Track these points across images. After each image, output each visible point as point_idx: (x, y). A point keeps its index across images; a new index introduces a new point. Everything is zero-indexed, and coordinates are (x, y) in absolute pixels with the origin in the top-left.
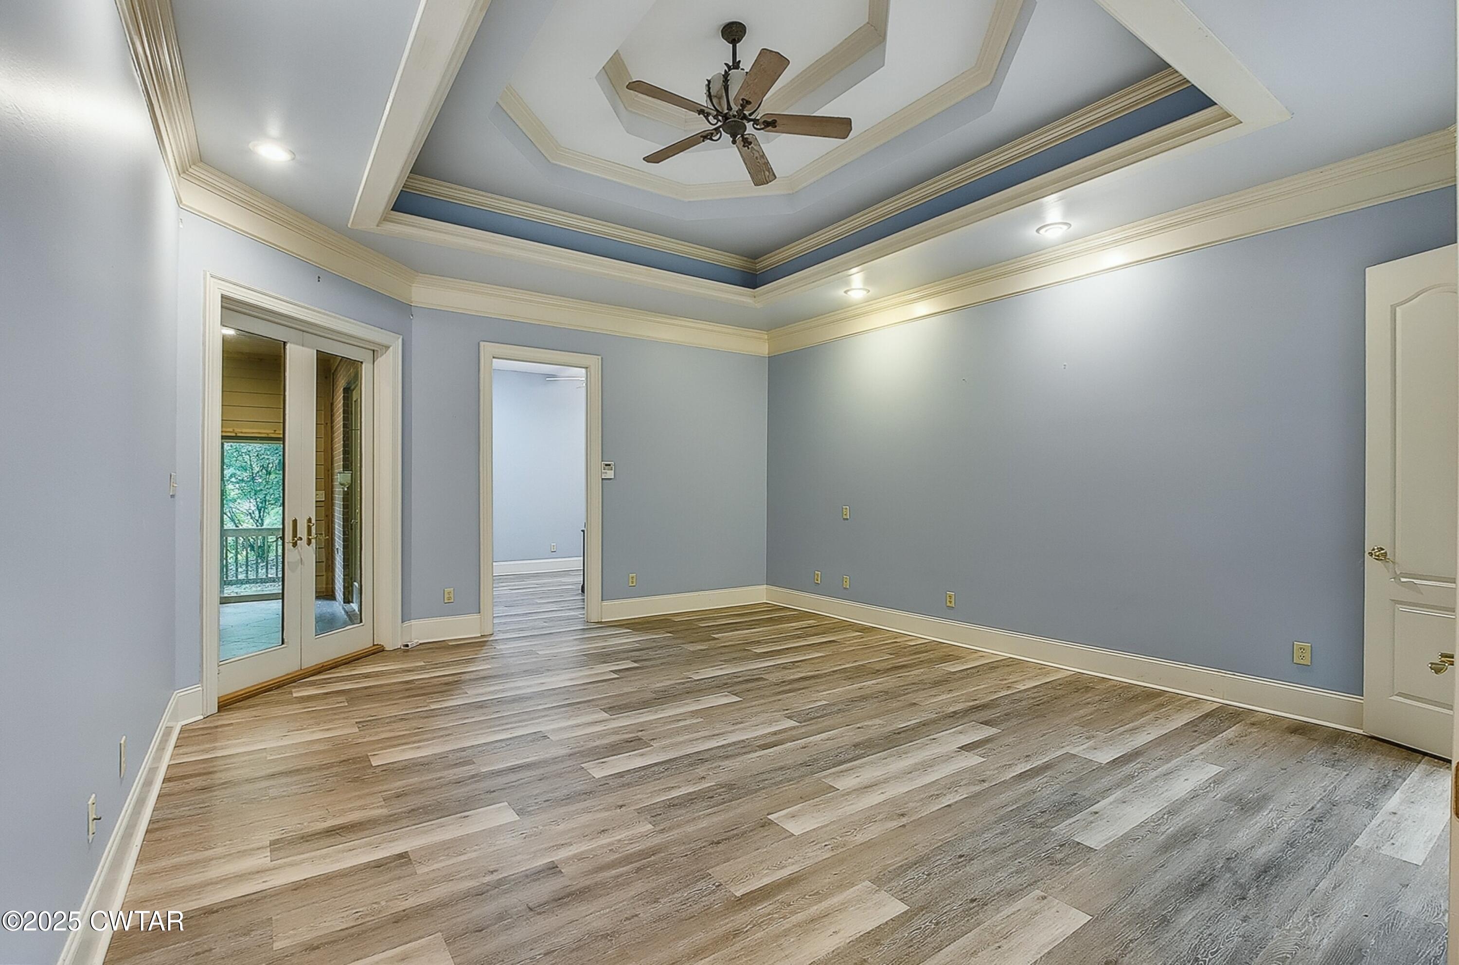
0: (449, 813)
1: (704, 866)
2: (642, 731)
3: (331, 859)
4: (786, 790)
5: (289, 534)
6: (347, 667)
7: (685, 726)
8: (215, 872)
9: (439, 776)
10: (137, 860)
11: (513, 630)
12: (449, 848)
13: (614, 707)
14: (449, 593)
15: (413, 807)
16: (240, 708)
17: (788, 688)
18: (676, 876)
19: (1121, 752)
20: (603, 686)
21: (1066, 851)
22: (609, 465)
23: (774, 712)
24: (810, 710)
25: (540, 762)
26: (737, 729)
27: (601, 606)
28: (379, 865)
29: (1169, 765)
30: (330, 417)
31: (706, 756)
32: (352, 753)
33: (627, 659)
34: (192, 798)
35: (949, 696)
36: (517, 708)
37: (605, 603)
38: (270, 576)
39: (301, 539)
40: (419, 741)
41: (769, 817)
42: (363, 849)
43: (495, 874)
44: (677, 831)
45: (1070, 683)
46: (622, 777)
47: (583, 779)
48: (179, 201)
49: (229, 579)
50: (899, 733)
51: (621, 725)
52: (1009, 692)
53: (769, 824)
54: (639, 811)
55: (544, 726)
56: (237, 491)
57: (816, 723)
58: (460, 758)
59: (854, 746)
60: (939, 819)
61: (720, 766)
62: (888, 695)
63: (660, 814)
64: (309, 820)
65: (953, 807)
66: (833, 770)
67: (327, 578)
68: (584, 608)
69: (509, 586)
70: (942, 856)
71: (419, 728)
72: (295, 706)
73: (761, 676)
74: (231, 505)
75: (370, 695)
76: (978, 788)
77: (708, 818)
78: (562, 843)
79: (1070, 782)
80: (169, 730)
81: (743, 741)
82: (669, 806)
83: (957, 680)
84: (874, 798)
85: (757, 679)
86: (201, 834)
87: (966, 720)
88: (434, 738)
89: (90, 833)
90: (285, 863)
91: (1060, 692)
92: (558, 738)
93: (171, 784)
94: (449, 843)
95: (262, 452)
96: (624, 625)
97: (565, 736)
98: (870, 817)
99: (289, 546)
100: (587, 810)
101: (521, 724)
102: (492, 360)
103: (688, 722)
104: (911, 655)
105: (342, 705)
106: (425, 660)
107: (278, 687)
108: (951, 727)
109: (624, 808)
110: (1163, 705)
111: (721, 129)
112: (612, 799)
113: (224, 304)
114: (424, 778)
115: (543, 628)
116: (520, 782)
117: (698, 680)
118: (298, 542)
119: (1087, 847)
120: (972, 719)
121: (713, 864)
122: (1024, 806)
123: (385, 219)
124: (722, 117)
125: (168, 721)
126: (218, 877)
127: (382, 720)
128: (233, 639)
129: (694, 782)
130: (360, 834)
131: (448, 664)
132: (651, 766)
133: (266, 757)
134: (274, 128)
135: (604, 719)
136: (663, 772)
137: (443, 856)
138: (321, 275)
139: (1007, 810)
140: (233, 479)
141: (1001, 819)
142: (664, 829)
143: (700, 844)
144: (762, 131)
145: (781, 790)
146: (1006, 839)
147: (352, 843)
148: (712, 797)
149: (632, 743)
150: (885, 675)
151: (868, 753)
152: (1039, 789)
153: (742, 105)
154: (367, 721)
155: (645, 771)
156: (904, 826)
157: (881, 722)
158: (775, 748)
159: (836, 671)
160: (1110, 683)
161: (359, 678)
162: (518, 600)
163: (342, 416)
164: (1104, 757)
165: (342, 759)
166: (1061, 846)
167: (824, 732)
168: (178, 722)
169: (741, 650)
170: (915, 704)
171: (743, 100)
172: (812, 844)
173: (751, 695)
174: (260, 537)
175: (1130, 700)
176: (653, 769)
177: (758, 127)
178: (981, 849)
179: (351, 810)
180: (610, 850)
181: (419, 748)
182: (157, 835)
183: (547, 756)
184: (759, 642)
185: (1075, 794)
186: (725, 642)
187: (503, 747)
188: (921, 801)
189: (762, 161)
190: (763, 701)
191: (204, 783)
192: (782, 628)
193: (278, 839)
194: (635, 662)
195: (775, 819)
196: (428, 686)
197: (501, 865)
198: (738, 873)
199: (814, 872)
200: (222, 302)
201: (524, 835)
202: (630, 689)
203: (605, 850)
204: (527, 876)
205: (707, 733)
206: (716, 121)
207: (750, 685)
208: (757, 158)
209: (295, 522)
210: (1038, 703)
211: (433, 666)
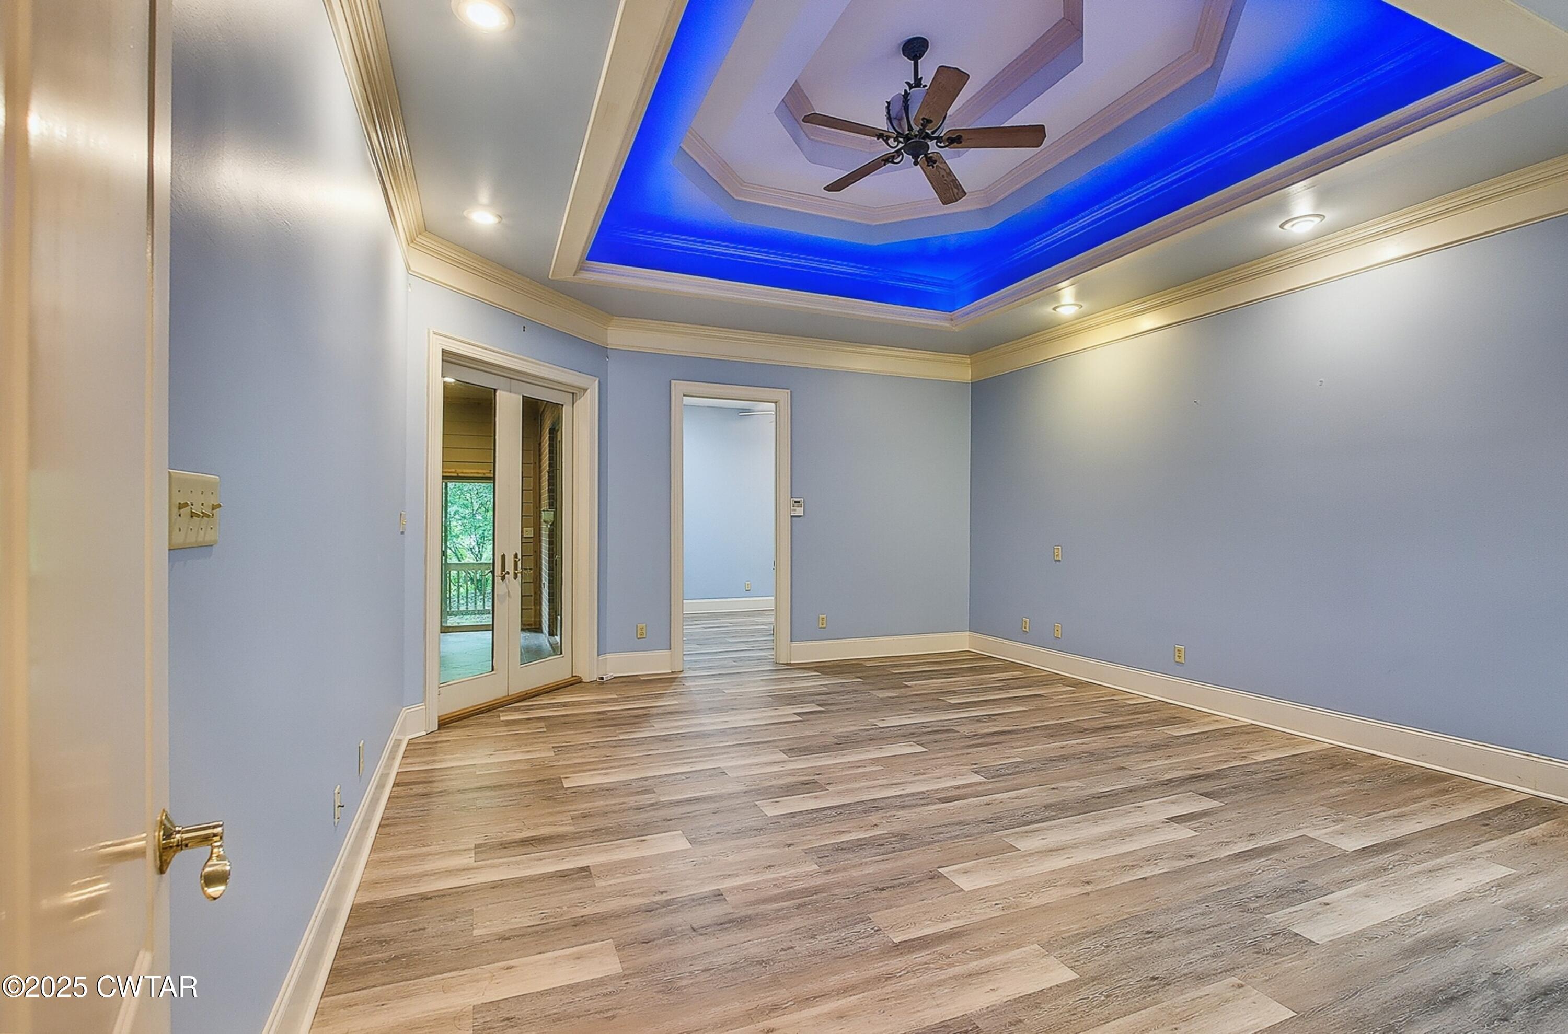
0: (628, 836)
1: (866, 910)
2: (818, 774)
3: (524, 865)
4: (962, 845)
5: (498, 569)
6: (548, 696)
7: (864, 772)
8: (430, 866)
9: (622, 801)
10: (372, 849)
11: (704, 668)
12: (625, 867)
13: (793, 749)
14: (642, 629)
15: (596, 828)
16: (456, 727)
17: (980, 741)
18: (835, 916)
19: (1376, 840)
20: (785, 728)
21: (1279, 940)
22: (799, 502)
23: (961, 765)
24: (1000, 767)
25: (716, 796)
26: (918, 780)
27: (791, 647)
28: (564, 875)
29: (1439, 861)
30: (538, 456)
31: (882, 804)
32: (547, 774)
33: (813, 702)
34: (415, 802)
35: (1166, 762)
36: (699, 744)
37: (794, 644)
38: (486, 608)
39: (508, 573)
40: (607, 769)
41: (939, 870)
42: (550, 860)
43: (664, 894)
44: (842, 874)
45: (1324, 758)
46: (794, 817)
47: (755, 816)
48: (408, 268)
49: (452, 610)
50: (1099, 798)
51: (798, 767)
52: (1242, 763)
53: (938, 877)
54: (807, 851)
55: (723, 763)
56: (459, 528)
57: (1005, 781)
58: (643, 787)
59: (1045, 807)
60: (1130, 891)
61: (894, 815)
62: (1092, 756)
63: (827, 856)
64: (508, 830)
65: (1148, 880)
66: (1017, 830)
67: (535, 611)
68: (773, 649)
69: (703, 624)
70: (1126, 929)
71: (608, 756)
72: (500, 729)
73: (952, 728)
74: (455, 540)
75: (566, 723)
76: (1182, 863)
77: (876, 864)
78: (729, 873)
79: (1300, 868)
80: (398, 743)
81: (923, 793)
82: (837, 850)
83: (1180, 745)
84: (1058, 862)
85: (947, 731)
86: (420, 833)
87: (1183, 789)
88: (619, 767)
89: (336, 817)
90: (486, 864)
91: (1309, 768)
92: (735, 775)
93: (399, 788)
94: (625, 863)
95: (481, 490)
96: (812, 668)
97: (743, 774)
98: (1050, 881)
99: (498, 580)
100: (756, 846)
101: (701, 759)
102: (682, 399)
103: (867, 769)
104: (1129, 715)
105: (541, 730)
106: (618, 693)
107: (489, 711)
108: (1163, 795)
109: (792, 846)
110: (1447, 791)
111: (902, 151)
112: (782, 837)
113: (445, 358)
114: (608, 803)
115: (731, 667)
116: (694, 814)
117: (883, 728)
118: (506, 576)
119: (1307, 939)
120: (1190, 788)
121: (875, 910)
122: (1236, 888)
123: (581, 268)
124: (904, 138)
125: (398, 734)
126: (432, 870)
127: (575, 747)
128: (454, 665)
129: (866, 828)
130: (549, 847)
131: (638, 698)
132: (825, 809)
133: (475, 772)
134: (484, 196)
135: (783, 760)
136: (835, 816)
137: (620, 873)
138: (526, 324)
139: (1214, 891)
140: (457, 516)
141: (1204, 900)
142: (829, 871)
143: (863, 889)
144: (947, 148)
145: (957, 844)
146: (1207, 921)
147: (543, 853)
148: (883, 845)
149: (808, 786)
150: (1094, 735)
151: (1060, 816)
152: (1259, 871)
153: (922, 125)
154: (562, 747)
155: (817, 814)
156: (1088, 894)
157: (1079, 784)
158: (956, 802)
159: (1038, 727)
160: (1381, 761)
161: (558, 707)
162: (710, 639)
163: (548, 456)
164: (1351, 844)
165: (538, 780)
166: (1274, 935)
167: (1014, 790)
168: (405, 735)
169: (933, 700)
170: (1123, 768)
171: (923, 119)
172: (981, 901)
173: (940, 745)
174: (480, 571)
175: (1402, 782)
176: (826, 812)
177: (942, 145)
178: (1174, 928)
179: (543, 825)
180: (774, 885)
181: (606, 774)
182: (387, 830)
183: (723, 791)
184: (954, 692)
185: (1304, 882)
186: (917, 691)
187: (683, 779)
188: (1112, 870)
189: (948, 179)
190: (949, 753)
191: (425, 791)
192: (982, 679)
193: (482, 844)
194: (819, 705)
195: (947, 873)
196: (619, 718)
197: (671, 887)
198: (899, 921)
199: (980, 929)
200: (443, 355)
201: (694, 863)
202: (811, 733)
203: (769, 884)
204: (693, 900)
205: (885, 782)
206: (896, 143)
207: (938, 736)
208: (943, 176)
209: (503, 557)
210: (1278, 777)
211: (624, 699)
